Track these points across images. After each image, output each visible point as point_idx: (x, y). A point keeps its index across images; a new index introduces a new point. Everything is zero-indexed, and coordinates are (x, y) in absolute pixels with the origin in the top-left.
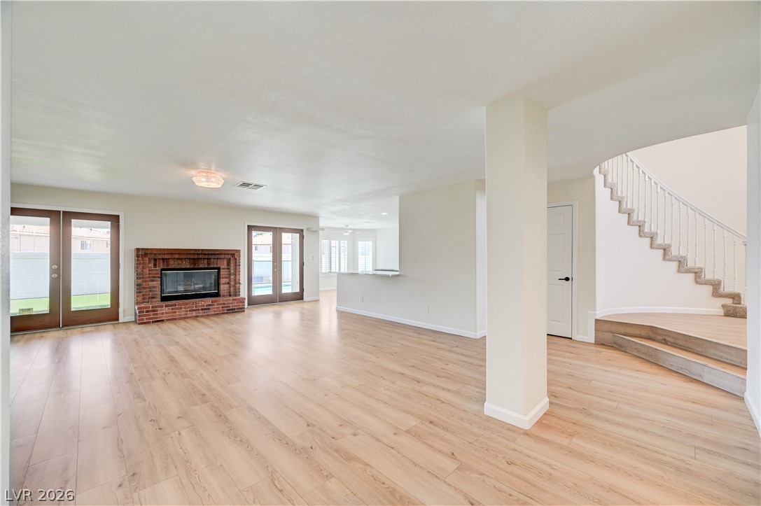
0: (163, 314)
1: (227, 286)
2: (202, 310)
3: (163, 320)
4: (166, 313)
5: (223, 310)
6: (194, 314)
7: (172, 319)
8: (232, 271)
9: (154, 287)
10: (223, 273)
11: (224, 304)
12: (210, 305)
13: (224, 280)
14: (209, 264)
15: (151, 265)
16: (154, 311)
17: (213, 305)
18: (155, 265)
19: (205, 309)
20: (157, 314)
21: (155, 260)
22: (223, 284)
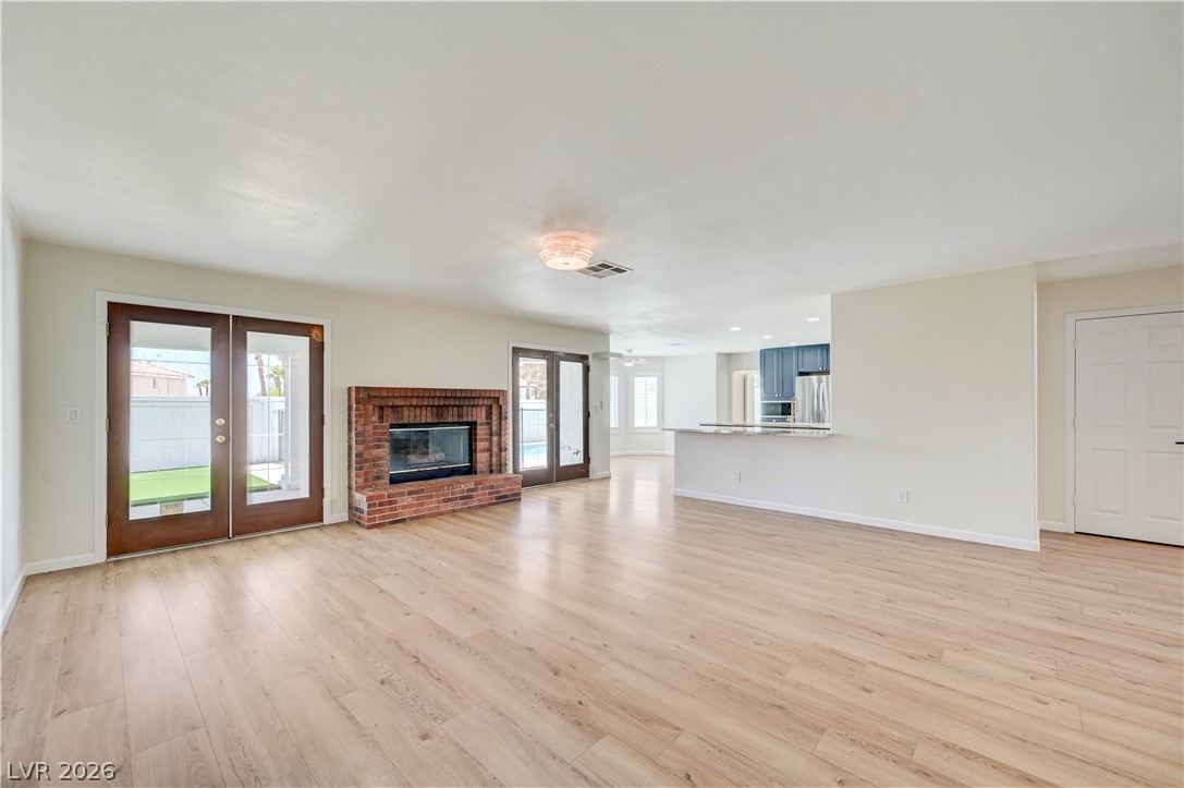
0: (404, 507)
1: (486, 455)
2: (461, 498)
3: (404, 520)
4: (410, 506)
5: (491, 499)
6: (450, 506)
7: (418, 518)
8: (494, 428)
9: (380, 458)
10: (481, 431)
11: (492, 487)
12: (472, 490)
13: (482, 443)
14: (460, 416)
15: (375, 418)
16: (391, 503)
17: (476, 490)
18: (381, 418)
19: (466, 498)
20: (395, 509)
21: (382, 408)
22: (481, 451)
